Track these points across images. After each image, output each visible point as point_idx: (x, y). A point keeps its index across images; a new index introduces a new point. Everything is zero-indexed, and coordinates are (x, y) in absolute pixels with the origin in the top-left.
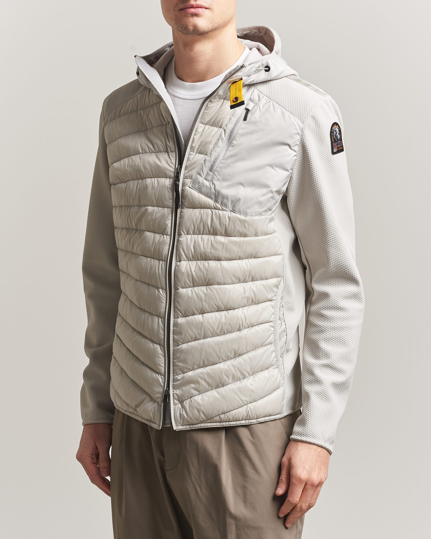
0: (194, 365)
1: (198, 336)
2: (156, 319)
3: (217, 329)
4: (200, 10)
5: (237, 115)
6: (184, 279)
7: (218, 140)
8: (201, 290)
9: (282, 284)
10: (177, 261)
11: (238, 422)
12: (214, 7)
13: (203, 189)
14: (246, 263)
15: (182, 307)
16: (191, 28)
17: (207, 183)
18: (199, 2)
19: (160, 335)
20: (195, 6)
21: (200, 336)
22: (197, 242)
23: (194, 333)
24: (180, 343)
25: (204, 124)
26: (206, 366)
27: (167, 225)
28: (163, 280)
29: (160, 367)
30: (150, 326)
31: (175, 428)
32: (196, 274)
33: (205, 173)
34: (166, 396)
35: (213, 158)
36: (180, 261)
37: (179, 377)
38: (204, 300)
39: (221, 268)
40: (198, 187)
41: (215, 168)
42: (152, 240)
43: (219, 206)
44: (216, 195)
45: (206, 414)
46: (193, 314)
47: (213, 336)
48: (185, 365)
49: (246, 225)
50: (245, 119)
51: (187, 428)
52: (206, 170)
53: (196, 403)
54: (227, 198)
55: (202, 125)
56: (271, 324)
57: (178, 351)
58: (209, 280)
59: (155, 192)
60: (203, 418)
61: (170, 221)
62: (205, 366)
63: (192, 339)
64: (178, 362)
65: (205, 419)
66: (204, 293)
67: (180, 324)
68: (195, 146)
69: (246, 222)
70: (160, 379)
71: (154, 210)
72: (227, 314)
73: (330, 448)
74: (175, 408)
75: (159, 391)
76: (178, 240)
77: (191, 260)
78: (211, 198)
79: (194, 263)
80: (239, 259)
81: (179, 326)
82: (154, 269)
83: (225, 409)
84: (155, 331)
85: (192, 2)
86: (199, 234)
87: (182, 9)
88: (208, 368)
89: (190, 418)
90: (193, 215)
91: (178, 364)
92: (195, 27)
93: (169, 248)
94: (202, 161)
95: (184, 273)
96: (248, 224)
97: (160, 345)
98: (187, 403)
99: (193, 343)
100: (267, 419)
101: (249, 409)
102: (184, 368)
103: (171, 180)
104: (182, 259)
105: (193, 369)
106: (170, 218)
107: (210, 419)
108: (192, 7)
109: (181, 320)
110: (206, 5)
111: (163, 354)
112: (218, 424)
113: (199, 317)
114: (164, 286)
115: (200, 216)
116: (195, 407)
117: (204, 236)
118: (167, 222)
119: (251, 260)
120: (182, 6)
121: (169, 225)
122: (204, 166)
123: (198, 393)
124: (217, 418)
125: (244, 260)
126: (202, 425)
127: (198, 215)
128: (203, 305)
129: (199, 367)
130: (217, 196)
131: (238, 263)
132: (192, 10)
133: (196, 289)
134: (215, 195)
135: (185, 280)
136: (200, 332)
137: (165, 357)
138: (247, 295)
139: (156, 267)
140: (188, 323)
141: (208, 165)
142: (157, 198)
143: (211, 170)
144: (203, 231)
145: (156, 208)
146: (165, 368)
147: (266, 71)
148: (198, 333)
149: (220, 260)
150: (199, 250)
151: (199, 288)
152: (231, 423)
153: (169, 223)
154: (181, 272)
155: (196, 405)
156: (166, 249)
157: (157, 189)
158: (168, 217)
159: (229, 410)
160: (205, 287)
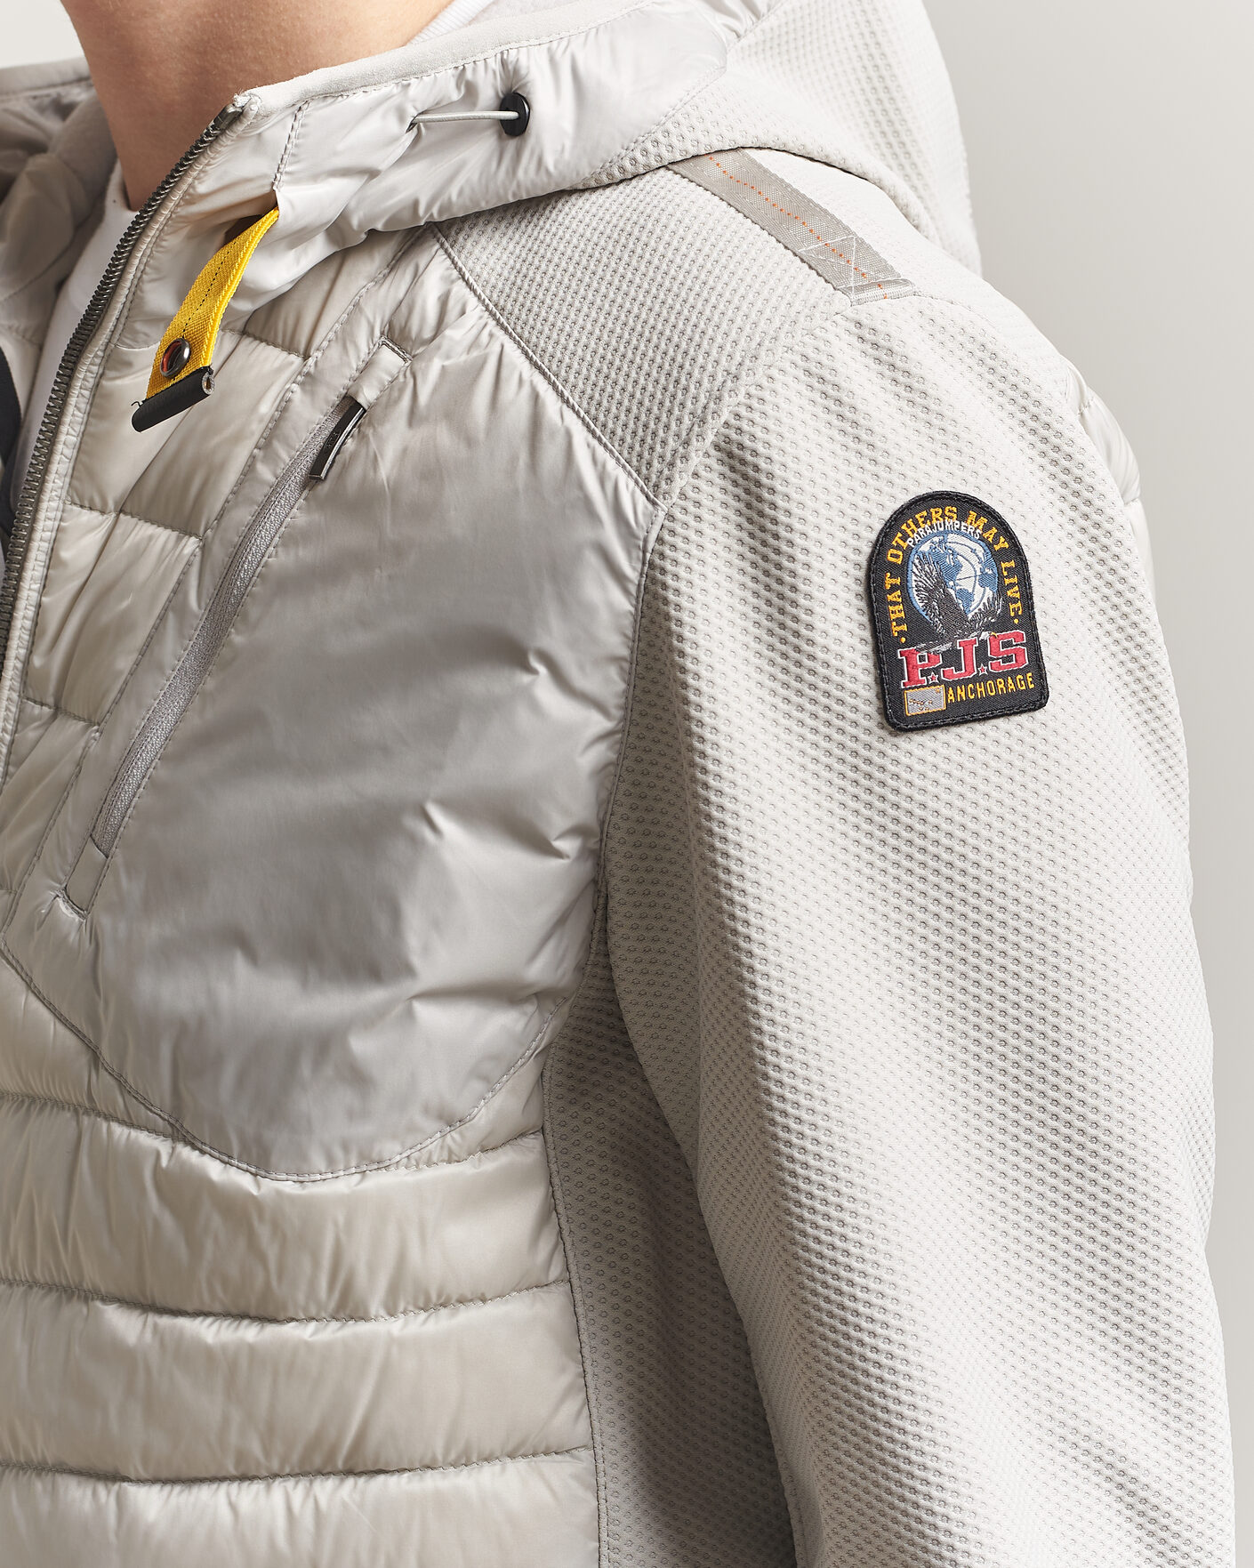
5: (289, 446)
7: (164, 617)
14: (289, 1509)
17: (69, 924)
25: (103, 513)
33: (72, 854)
39: (117, 1535)
41: (115, 821)
49: (264, 1232)
55: (88, 517)
68: (46, 667)
69: (261, 1218)
80: (244, 1478)
94: (70, 769)
96: (276, 1227)
119: (325, 1489)
125: (278, 1488)
131: (233, 1507)
141: (92, 792)
143: (99, 830)
147: (505, 130)
149: (114, 1477)
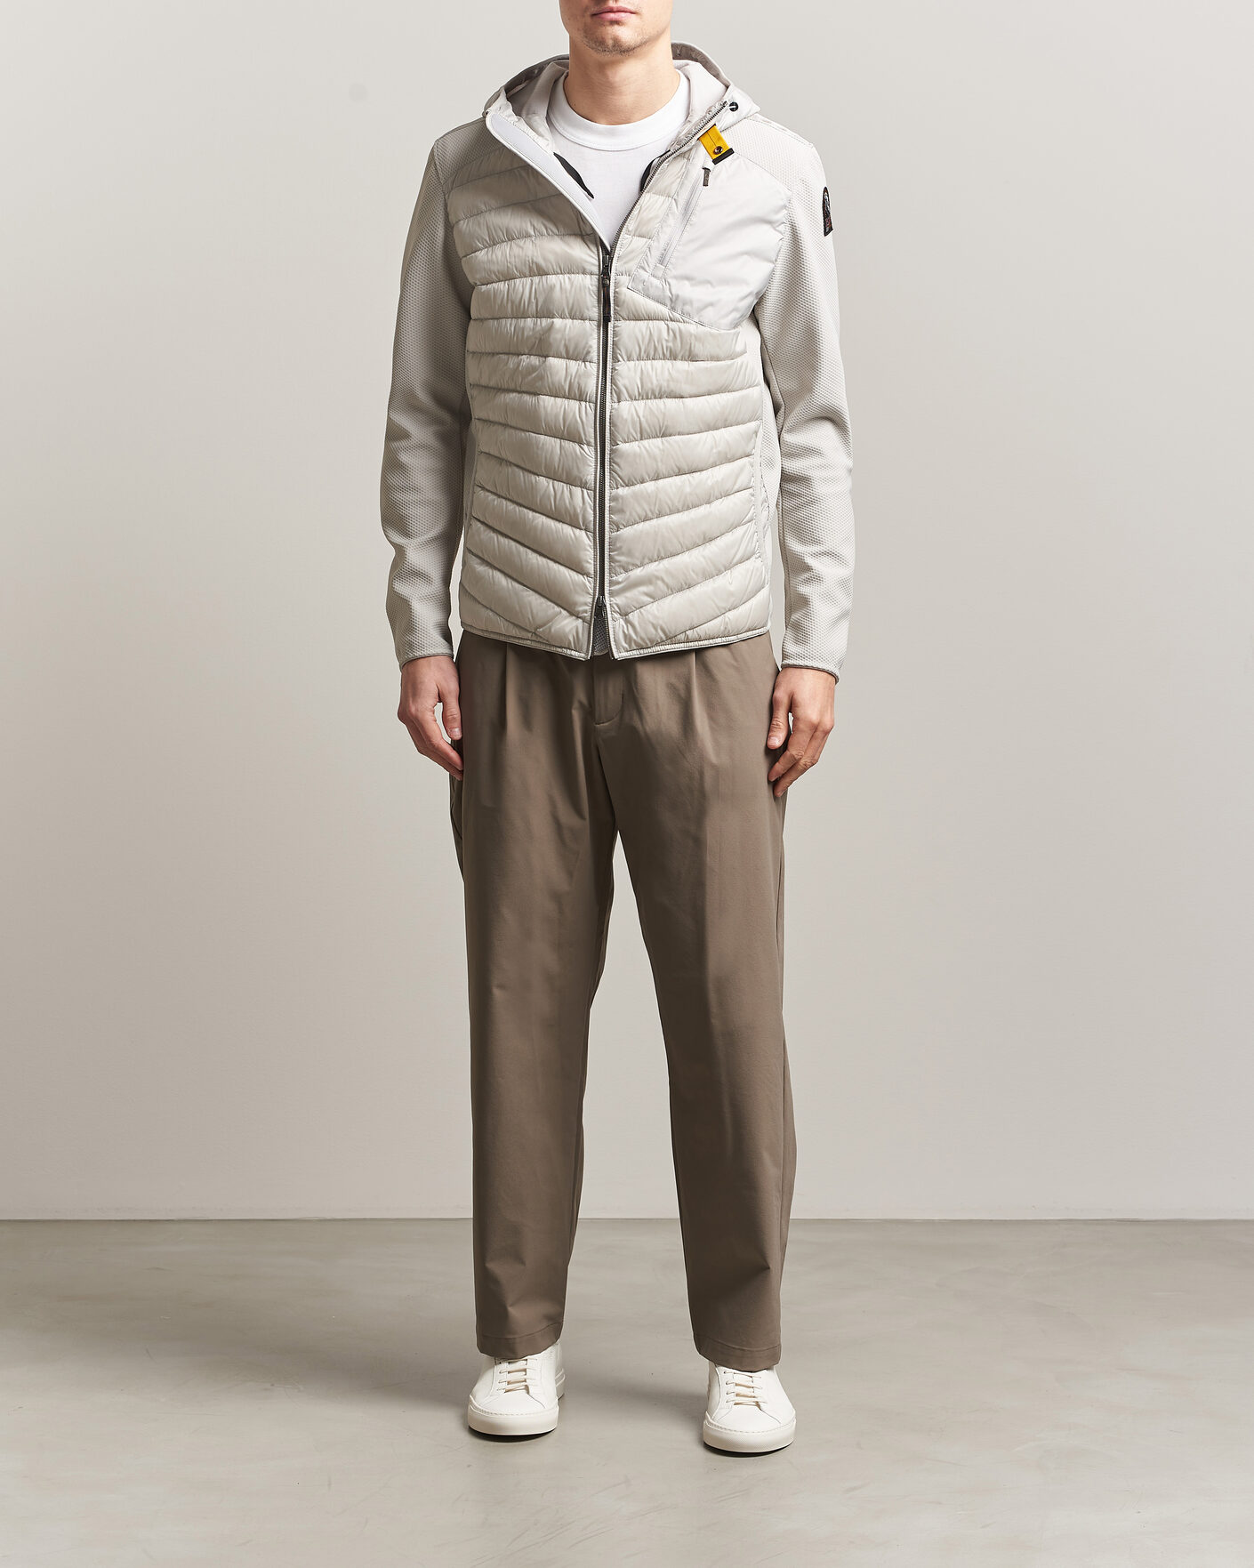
0: (644, 559)
1: (650, 515)
2: (577, 491)
3: (679, 502)
4: (623, 14)
5: (691, 177)
6: (625, 428)
7: (667, 215)
8: (655, 444)
9: (761, 431)
10: (613, 401)
11: (711, 641)
12: (644, 11)
13: (652, 291)
14: (718, 400)
15: (625, 471)
16: (610, 42)
17: (656, 282)
18: (622, 4)
19: (587, 516)
20: (615, 10)
21: (652, 513)
22: (645, 373)
23: (644, 509)
24: (621, 527)
26: (662, 559)
27: (591, 347)
28: (590, 432)
29: (588, 565)
30: (567, 502)
31: (616, 656)
32: (647, 421)
33: (652, 266)
34: (599, 609)
35: (662, 244)
36: (619, 402)
37: (620, 578)
38: (659, 460)
39: (684, 410)
40: (643, 289)
41: (667, 259)
42: (564, 372)
43: (679, 316)
44: (674, 300)
45: (667, 631)
46: (642, 482)
47: (671, 513)
48: (629, 560)
49: (721, 343)
50: (705, 184)
51: (635, 654)
52: (653, 260)
53: (649, 616)
54: (691, 303)
56: (751, 490)
57: (617, 538)
58: (667, 427)
59: (566, 297)
60: (661, 638)
61: (596, 341)
62: (660, 558)
63: (640, 519)
64: (618, 555)
65: (664, 638)
66: (659, 448)
67: (622, 497)
69: (720, 339)
70: (587, 583)
71: (566, 324)
72: (691, 479)
73: (836, 672)
74: (616, 626)
75: (585, 602)
76: (613, 369)
77: (635, 400)
78: (665, 304)
79: (642, 403)
80: (709, 394)
81: (620, 501)
82: (571, 414)
83: (695, 622)
84: (579, 510)
85: (611, 4)
86: (648, 358)
87: (595, 15)
88: (666, 562)
89: (641, 638)
90: (637, 330)
91: (618, 558)
92: (617, 42)
93: (598, 382)
94: (645, 248)
95: (626, 420)
97: (586, 530)
98: (634, 617)
99: (641, 526)
100: (750, 634)
101: (727, 619)
102: (628, 563)
103: (595, 278)
104: (623, 398)
105: (642, 565)
106: (596, 336)
107: (670, 639)
108: (612, 11)
109: (622, 491)
110: (633, 9)
111: (592, 544)
112: (682, 645)
113: (650, 486)
114: (592, 441)
115: (648, 332)
116: (650, 622)
117: (655, 362)
118: (590, 343)
120: (594, 9)
121: (595, 346)
122: (649, 254)
123: (652, 600)
124: (682, 637)
126: (658, 648)
127: (644, 330)
128: (657, 465)
129: (651, 561)
130: (673, 302)
131: (707, 401)
132: (612, 16)
133: (645, 442)
134: (671, 300)
135: (629, 431)
136: (652, 508)
137: (595, 551)
138: (720, 449)
139: (574, 413)
140: (635, 496)
141: (656, 254)
142: (570, 305)
143: (661, 262)
144: (654, 355)
145: (569, 322)
146: (595, 565)
147: (732, 110)
148: (651, 510)
149: (682, 398)
150: (649, 385)
151: (651, 441)
152: (701, 643)
153: (594, 343)
154: (622, 418)
155: (651, 619)
156: (591, 386)
157: (570, 292)
158: (591, 335)
159: (699, 623)
160: (659, 439)
